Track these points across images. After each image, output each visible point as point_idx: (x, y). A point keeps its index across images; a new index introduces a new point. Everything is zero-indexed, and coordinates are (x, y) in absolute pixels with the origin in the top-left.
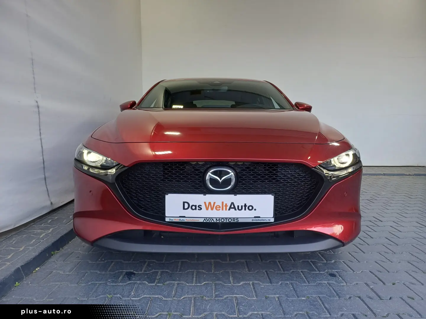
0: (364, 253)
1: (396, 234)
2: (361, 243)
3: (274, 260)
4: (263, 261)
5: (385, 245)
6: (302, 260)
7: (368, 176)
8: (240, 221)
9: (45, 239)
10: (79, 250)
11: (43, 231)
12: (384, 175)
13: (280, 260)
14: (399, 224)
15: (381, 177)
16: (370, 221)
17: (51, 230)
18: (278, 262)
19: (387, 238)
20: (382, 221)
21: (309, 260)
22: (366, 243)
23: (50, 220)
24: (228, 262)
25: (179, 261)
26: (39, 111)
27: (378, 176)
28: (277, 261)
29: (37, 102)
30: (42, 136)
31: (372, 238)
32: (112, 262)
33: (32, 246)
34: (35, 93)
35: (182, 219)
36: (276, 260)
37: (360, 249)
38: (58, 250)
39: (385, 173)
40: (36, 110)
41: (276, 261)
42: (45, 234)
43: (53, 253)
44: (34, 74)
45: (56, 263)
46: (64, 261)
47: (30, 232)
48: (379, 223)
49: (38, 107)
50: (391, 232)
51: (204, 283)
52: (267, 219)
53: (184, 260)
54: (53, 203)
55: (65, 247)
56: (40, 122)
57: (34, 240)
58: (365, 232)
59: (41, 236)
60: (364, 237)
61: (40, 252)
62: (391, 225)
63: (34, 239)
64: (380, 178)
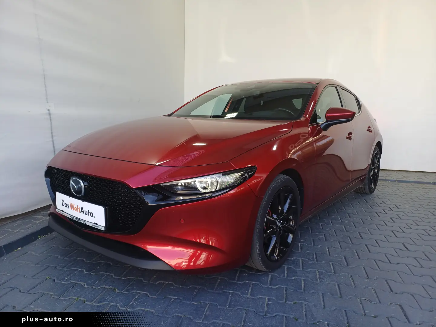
8: (87, 223)
26: (50, 118)
29: (49, 110)
30: (54, 138)
34: (47, 102)
35: (62, 212)
40: (48, 117)
44: (46, 87)
49: (50, 114)
51: (74, 268)
52: (101, 227)
56: (51, 127)
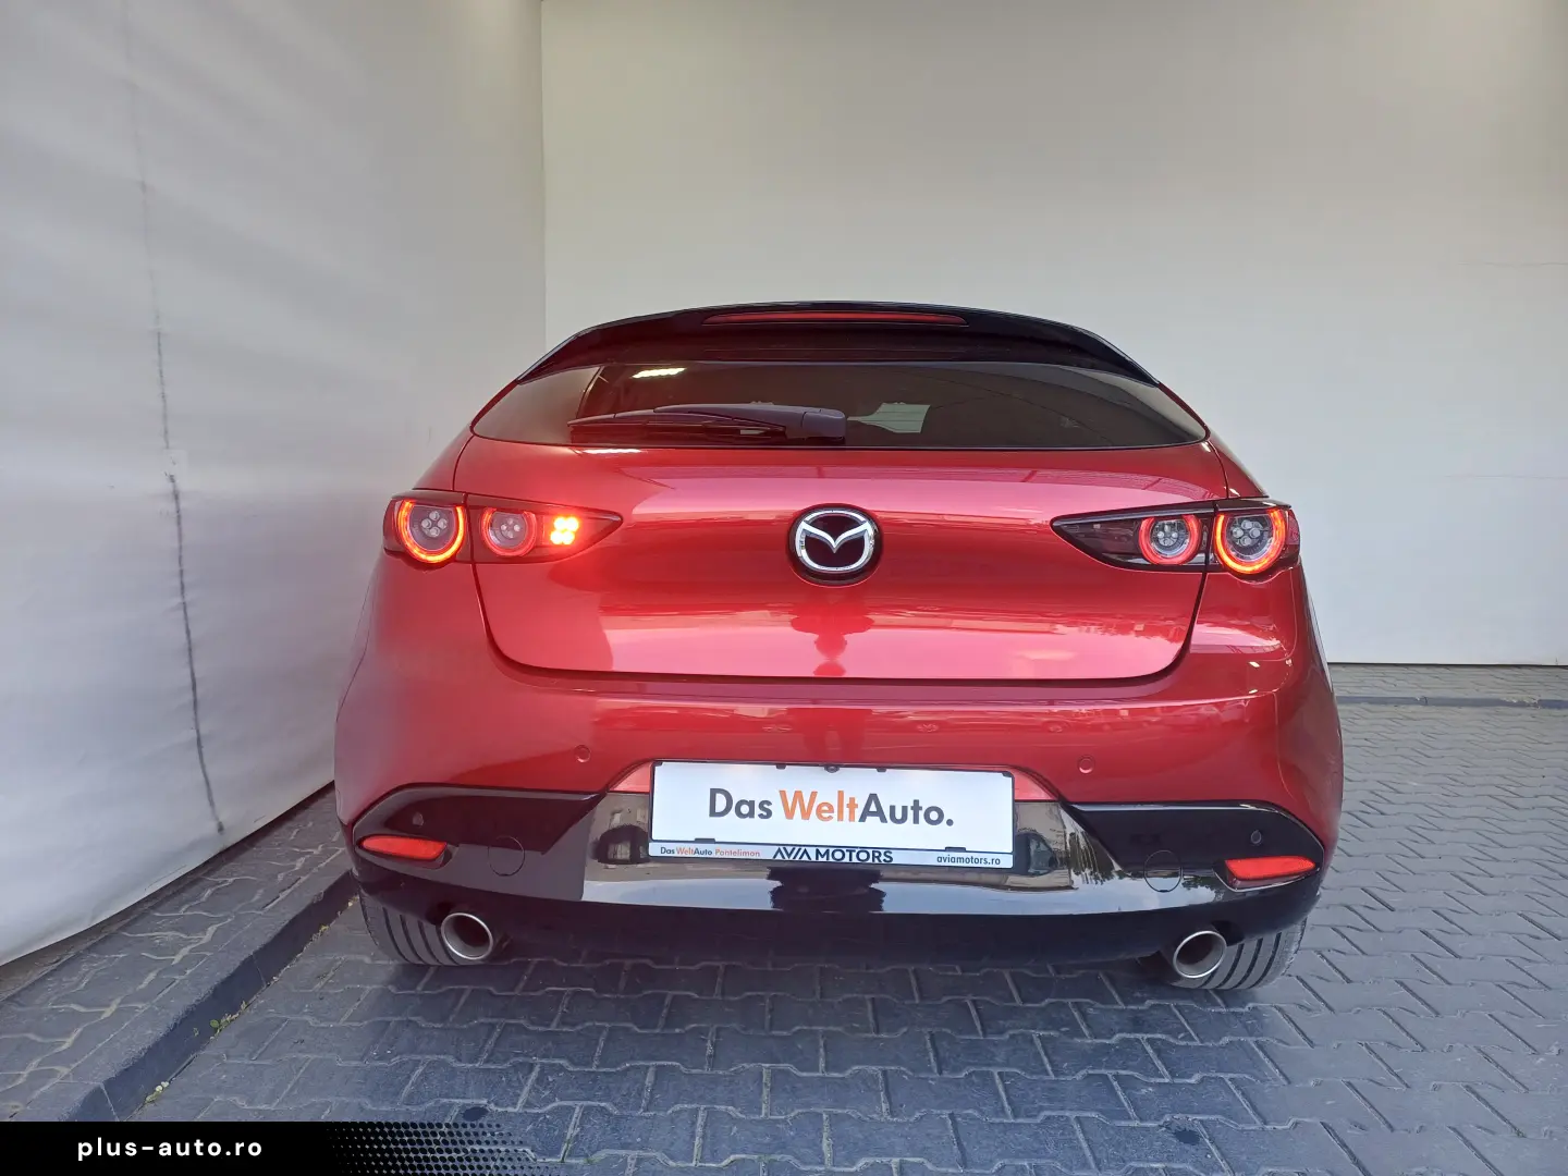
0: (1311, 1042)
1: (1438, 968)
2: (1305, 1002)
3: (985, 1069)
4: (946, 1074)
5: (1392, 1011)
6: (1084, 1072)
7: (1363, 705)
9: (188, 972)
10: (304, 1013)
11: (182, 935)
12: (1425, 701)
13: (1007, 1070)
14: (1454, 920)
15: (1413, 712)
16: (1348, 907)
17: (211, 930)
18: (997, 1077)
19: (1402, 984)
20: (1392, 910)
21: (1110, 1073)
22: (1323, 1001)
23: (209, 892)
24: (820, 1074)
25: (648, 1067)
27: (1402, 709)
28: (995, 1071)
31: (1349, 981)
32: (417, 1063)
33: (145, 1002)
36: (991, 1069)
37: (1297, 1027)
38: (234, 1009)
39: (1429, 694)
41: (992, 1074)
42: (189, 948)
43: (214, 1024)
45: (224, 1064)
46: (250, 1057)
47: (141, 940)
48: (1381, 918)
50: (1422, 957)
53: (665, 1063)
54: (225, 826)
55: (259, 1001)
57: (152, 976)
58: (1325, 953)
59: (177, 959)
60: (1321, 978)
61: (171, 1023)
62: (1424, 926)
63: (150, 971)
64: (1410, 715)
